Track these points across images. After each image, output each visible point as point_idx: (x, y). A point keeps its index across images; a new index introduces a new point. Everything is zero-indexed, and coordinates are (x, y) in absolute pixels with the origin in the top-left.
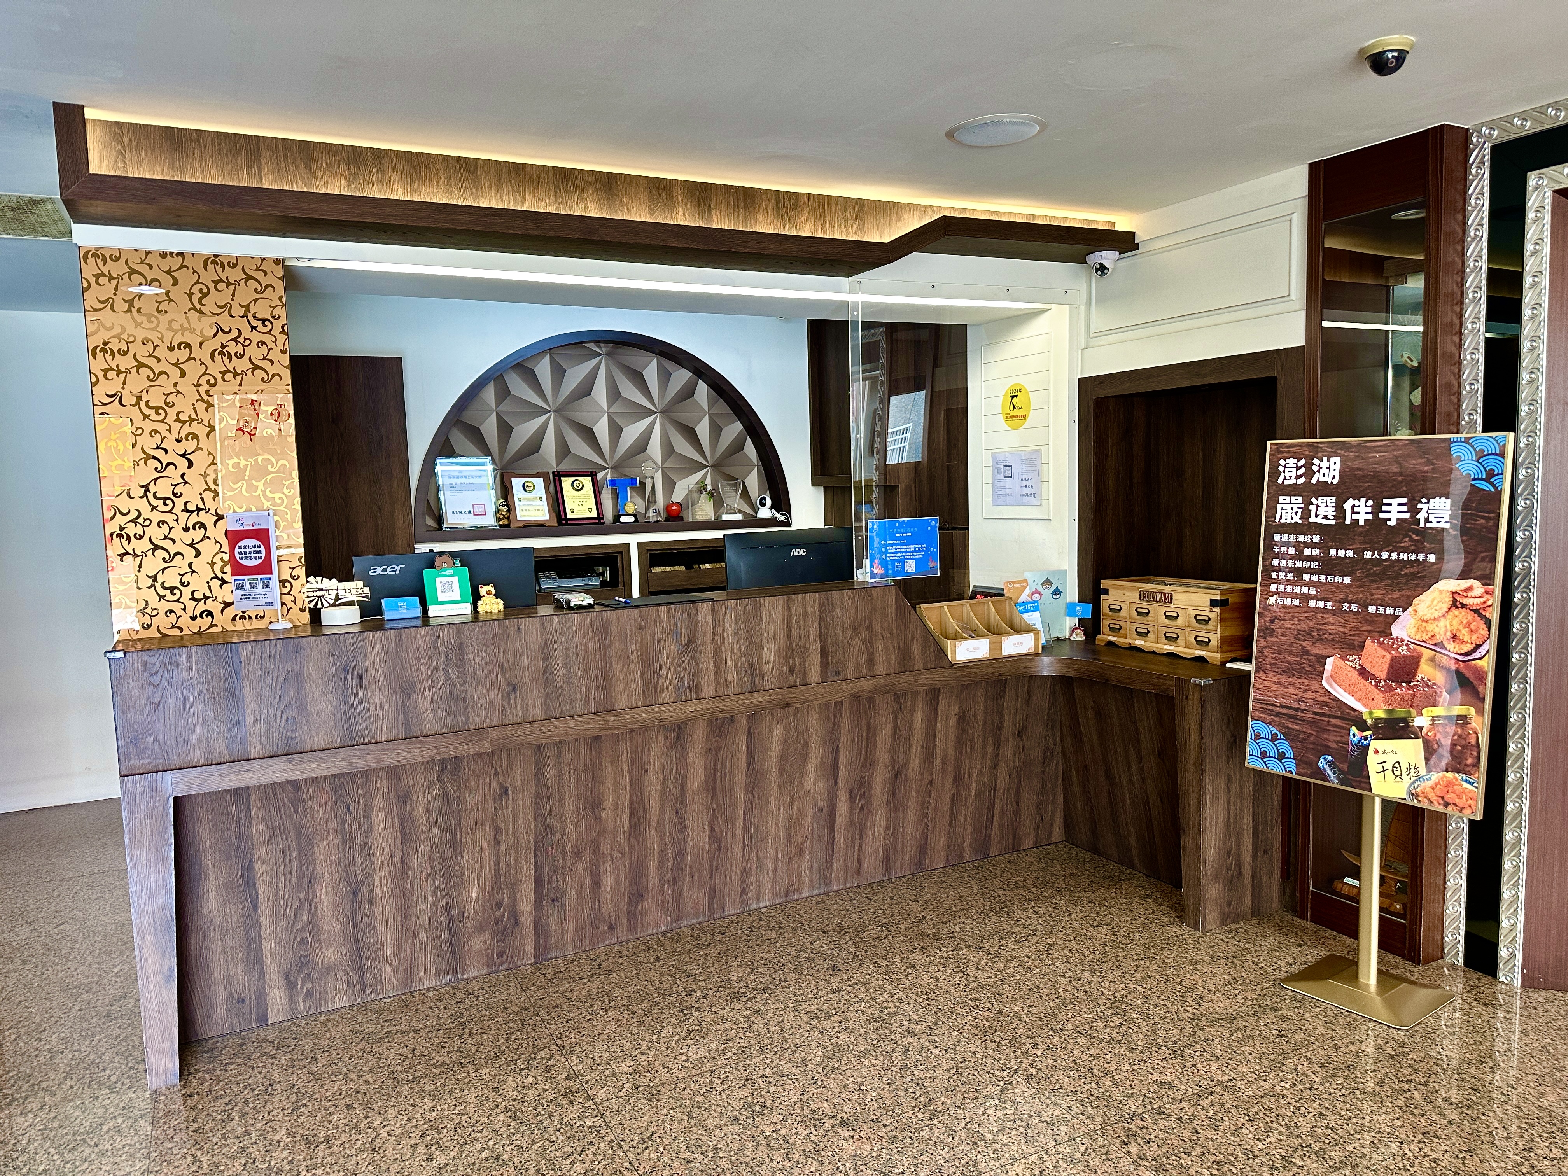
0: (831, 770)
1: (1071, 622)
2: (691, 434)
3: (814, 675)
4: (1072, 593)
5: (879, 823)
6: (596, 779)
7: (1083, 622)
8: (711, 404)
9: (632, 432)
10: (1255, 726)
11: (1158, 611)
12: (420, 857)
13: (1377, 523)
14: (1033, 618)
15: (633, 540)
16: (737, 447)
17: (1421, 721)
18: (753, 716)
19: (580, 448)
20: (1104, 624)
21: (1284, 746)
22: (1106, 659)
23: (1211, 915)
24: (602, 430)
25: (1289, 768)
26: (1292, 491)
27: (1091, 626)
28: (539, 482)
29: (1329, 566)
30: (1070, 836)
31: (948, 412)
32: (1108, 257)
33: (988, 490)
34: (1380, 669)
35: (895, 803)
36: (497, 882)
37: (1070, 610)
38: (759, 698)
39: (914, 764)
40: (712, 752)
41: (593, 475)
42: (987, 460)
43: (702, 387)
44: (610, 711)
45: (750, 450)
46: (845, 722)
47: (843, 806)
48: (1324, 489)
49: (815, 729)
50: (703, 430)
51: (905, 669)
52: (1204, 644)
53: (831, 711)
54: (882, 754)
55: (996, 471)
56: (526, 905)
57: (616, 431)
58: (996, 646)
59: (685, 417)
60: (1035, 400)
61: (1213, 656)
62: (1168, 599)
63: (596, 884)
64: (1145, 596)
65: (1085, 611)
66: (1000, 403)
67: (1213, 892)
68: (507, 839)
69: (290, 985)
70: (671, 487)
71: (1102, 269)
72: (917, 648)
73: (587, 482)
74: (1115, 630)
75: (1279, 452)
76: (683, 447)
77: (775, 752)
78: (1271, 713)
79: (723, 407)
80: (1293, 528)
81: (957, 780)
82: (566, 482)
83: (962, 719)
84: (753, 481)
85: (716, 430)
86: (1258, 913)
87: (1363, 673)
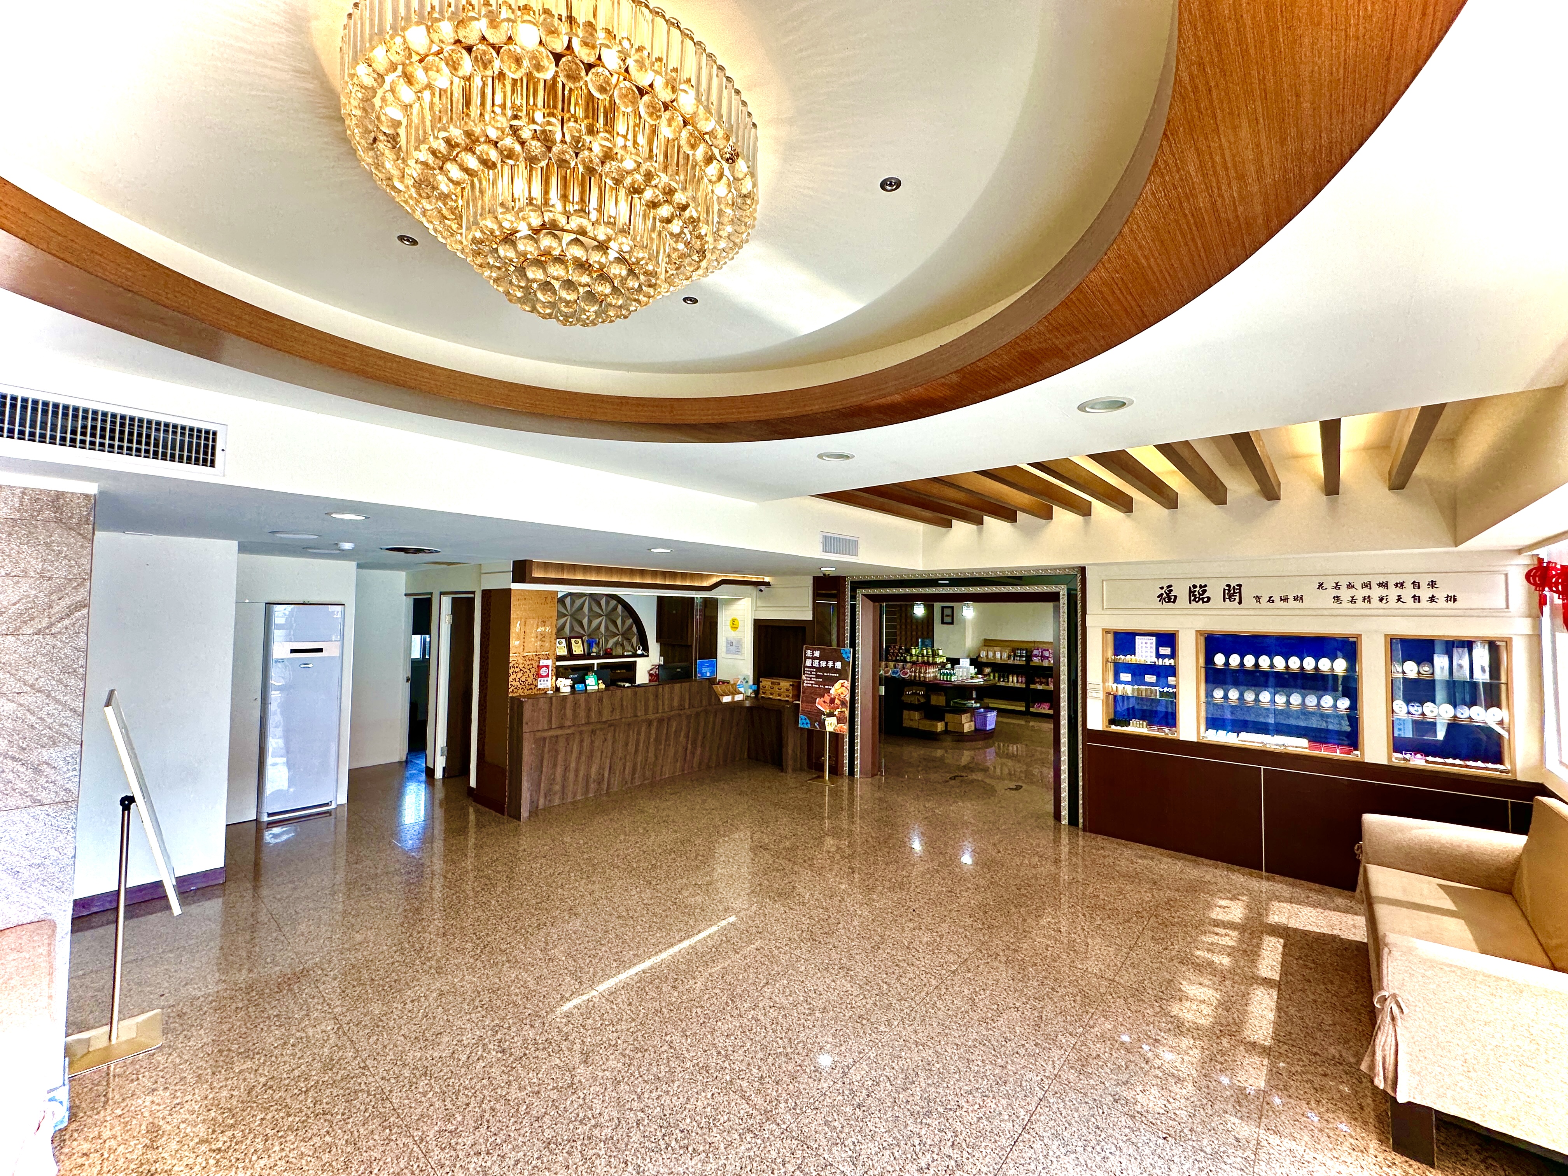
0: (687, 737)
1: (750, 691)
2: (615, 623)
3: (687, 707)
4: (751, 682)
5: (698, 752)
6: (628, 736)
7: (754, 691)
8: (623, 612)
9: (595, 623)
10: (801, 716)
11: (776, 687)
12: (583, 758)
13: (827, 667)
14: (742, 690)
15: (595, 662)
16: (630, 627)
17: (836, 713)
18: (669, 719)
19: (578, 628)
20: (761, 692)
21: (808, 721)
22: (761, 701)
23: (790, 769)
24: (585, 622)
25: (809, 726)
26: (809, 658)
27: (756, 692)
28: (564, 641)
29: (818, 677)
30: (749, 757)
31: (710, 623)
32: (763, 588)
33: (724, 649)
34: (828, 701)
35: (703, 745)
36: (600, 768)
37: (750, 687)
38: (673, 713)
39: (709, 735)
40: (657, 730)
41: (581, 638)
42: (724, 639)
43: (620, 607)
44: (636, 716)
45: (634, 629)
46: (692, 721)
47: (689, 746)
48: (816, 658)
49: (685, 723)
50: (619, 622)
51: (710, 704)
52: (788, 696)
53: (689, 717)
54: (701, 731)
55: (727, 643)
56: (606, 775)
57: (590, 622)
58: (733, 698)
59: (613, 617)
60: (741, 624)
61: (790, 699)
62: (779, 684)
63: (624, 768)
64: (772, 683)
65: (755, 687)
66: (729, 623)
67: (790, 763)
68: (604, 754)
69: (546, 797)
70: (607, 641)
71: (761, 591)
72: (713, 697)
73: (580, 641)
74: (764, 693)
75: (807, 649)
76: (612, 628)
77: (674, 729)
78: (804, 713)
79: (626, 613)
80: (809, 667)
81: (720, 739)
82: (573, 641)
83: (723, 720)
84: (634, 640)
85: (623, 622)
86: (801, 770)
87: (825, 702)
